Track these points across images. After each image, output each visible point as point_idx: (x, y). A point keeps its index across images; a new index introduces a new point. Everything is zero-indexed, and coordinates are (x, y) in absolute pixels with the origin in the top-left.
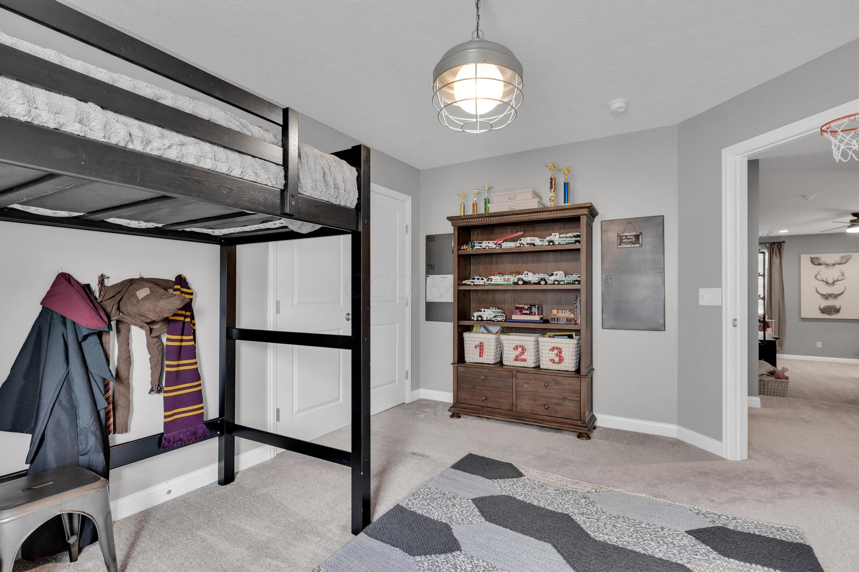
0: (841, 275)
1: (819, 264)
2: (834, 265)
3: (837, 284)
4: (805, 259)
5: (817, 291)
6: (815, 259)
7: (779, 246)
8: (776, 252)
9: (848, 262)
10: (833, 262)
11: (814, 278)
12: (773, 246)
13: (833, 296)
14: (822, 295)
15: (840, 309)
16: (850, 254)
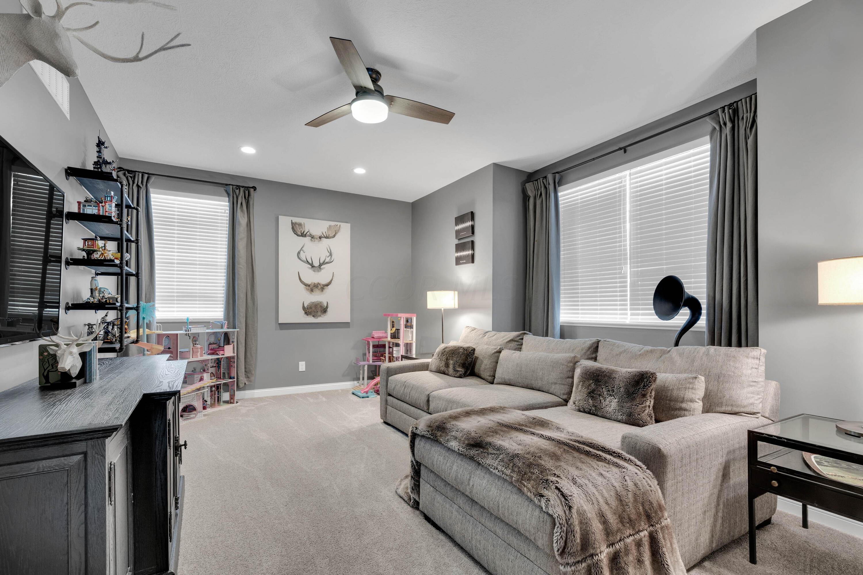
0: (328, 254)
1: (303, 235)
2: (320, 238)
3: (324, 268)
4: (285, 223)
5: (300, 279)
6: (297, 226)
7: (247, 192)
8: (241, 204)
9: (336, 236)
10: (319, 234)
11: (297, 257)
12: (237, 191)
13: (320, 287)
14: (306, 285)
15: (327, 307)
16: (338, 224)
